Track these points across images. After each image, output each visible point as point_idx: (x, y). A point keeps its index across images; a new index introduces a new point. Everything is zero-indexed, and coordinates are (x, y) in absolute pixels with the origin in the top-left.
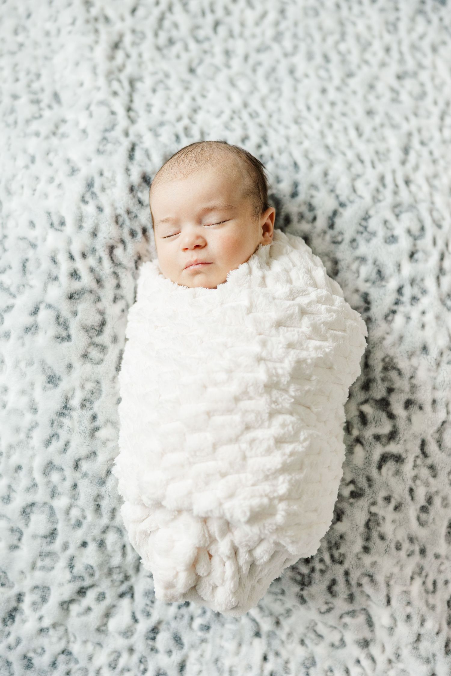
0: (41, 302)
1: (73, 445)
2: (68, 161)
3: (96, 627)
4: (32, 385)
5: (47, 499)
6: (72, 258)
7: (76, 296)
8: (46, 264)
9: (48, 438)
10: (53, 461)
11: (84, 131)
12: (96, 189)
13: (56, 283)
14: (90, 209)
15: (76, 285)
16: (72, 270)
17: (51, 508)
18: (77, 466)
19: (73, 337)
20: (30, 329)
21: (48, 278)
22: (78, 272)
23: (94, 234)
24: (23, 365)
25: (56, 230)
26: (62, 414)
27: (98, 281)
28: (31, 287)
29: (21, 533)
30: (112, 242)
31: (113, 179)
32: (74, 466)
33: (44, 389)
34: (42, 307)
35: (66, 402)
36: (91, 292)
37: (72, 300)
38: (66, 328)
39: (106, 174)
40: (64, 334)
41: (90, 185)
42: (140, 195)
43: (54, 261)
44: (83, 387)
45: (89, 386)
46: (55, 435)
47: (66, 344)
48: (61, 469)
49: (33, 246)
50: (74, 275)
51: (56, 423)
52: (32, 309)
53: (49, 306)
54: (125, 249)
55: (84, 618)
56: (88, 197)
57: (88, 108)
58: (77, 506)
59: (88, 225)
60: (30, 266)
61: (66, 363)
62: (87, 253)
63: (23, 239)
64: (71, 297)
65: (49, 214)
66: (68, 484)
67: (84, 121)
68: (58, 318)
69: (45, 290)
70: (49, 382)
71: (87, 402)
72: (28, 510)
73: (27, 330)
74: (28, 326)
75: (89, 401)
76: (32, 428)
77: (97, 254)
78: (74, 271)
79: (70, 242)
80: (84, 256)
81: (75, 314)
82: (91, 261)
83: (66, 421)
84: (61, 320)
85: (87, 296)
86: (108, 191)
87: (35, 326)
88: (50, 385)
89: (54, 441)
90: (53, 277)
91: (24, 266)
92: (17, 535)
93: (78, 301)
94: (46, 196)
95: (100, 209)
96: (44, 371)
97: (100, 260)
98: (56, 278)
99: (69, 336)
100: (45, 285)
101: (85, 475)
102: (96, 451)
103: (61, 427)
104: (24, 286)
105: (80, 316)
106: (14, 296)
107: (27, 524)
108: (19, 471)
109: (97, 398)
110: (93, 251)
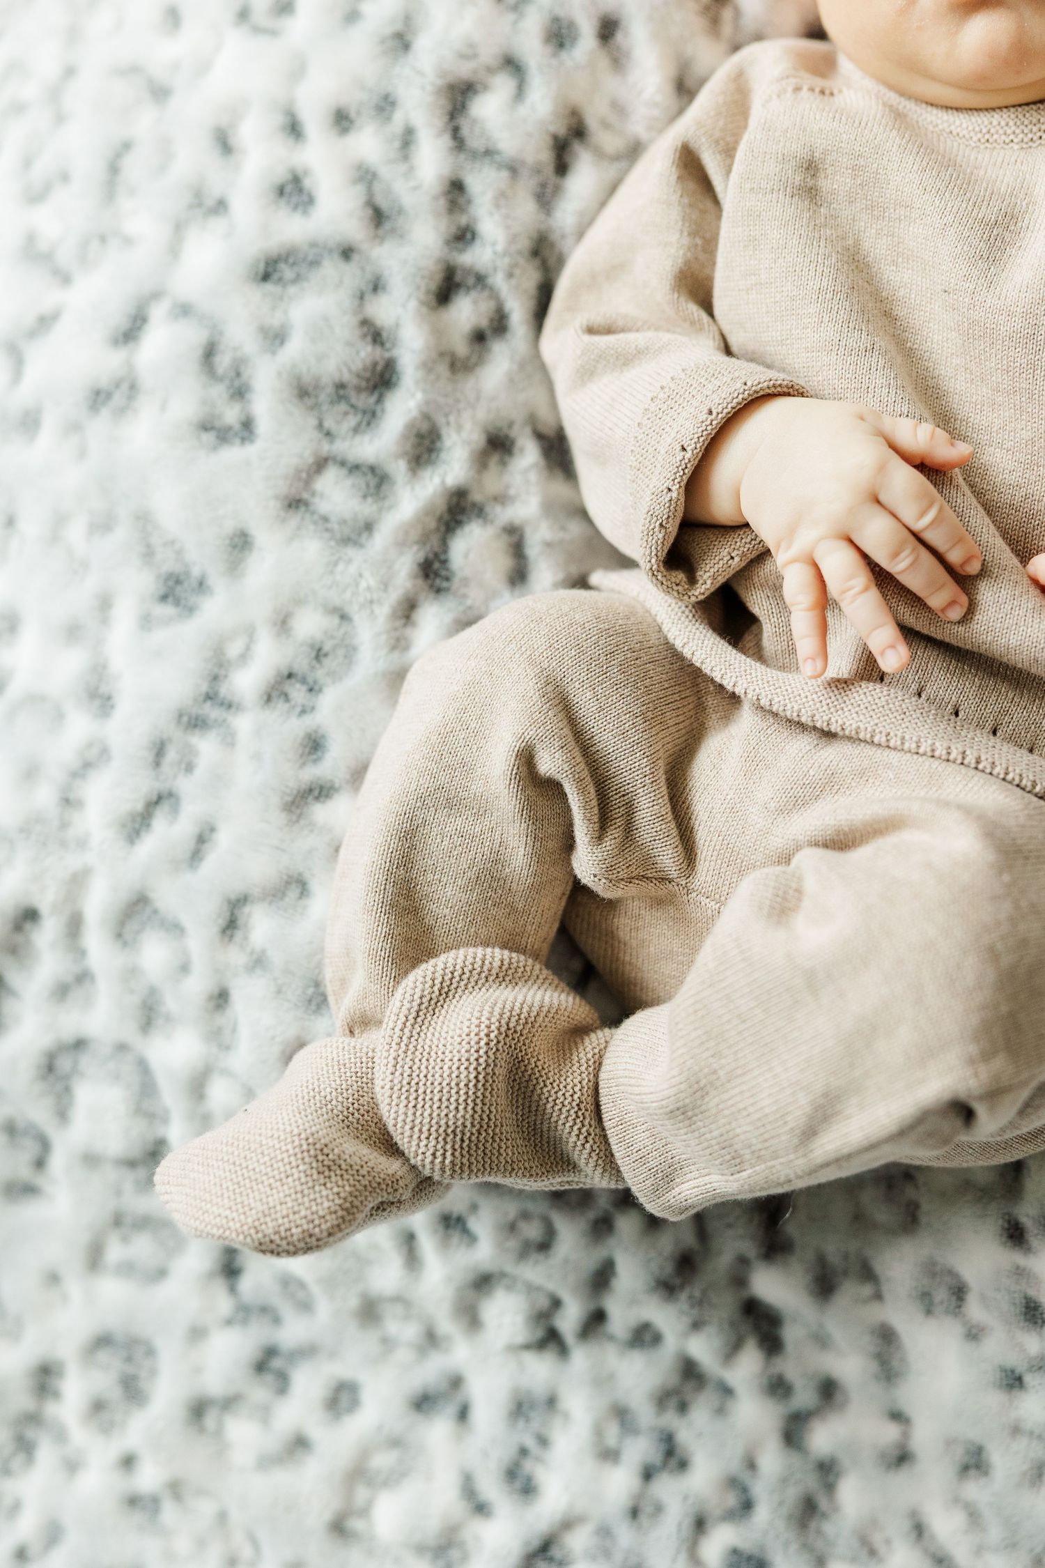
0: (156, 295)
1: (224, 839)
3: (327, 1516)
4: (105, 604)
5: (129, 1032)
6: (294, 129)
7: (287, 272)
8: (192, 157)
9: (140, 807)
10: (152, 895)
13: (218, 225)
15: (293, 229)
16: (281, 174)
17: (143, 1066)
18: (231, 926)
19: (263, 425)
20: (109, 395)
21: (191, 207)
22: (307, 183)
23: (401, 42)
24: (76, 532)
25: (257, 30)
26: (196, 723)
27: (378, 216)
28: (128, 241)
29: (45, 1145)
30: (464, 70)
32: (222, 922)
33: (146, 622)
34: (158, 313)
35: (215, 678)
36: (347, 253)
37: (269, 287)
38: (240, 393)
40: (231, 415)
43: (224, 143)
44: (283, 624)
45: (309, 624)
46: (161, 800)
47: (233, 454)
48: (175, 929)
49: (160, 93)
50: (293, 191)
51: (171, 755)
52: (118, 318)
53: (184, 310)
54: (520, 92)
55: (282, 1478)
58: (226, 1072)
59: (380, 9)
60: (134, 166)
61: (229, 526)
62: (359, 113)
63: (134, 70)
64: (268, 272)
66: (197, 986)
68: (209, 353)
69: (174, 250)
70: (164, 598)
71: (298, 686)
72: (64, 1064)
73: (98, 398)
74: (104, 383)
75: (304, 681)
76: (85, 767)
77: (399, 118)
78: (290, 177)
79: (298, 71)
80: (342, 120)
81: (275, 337)
82: (369, 144)
83: (206, 746)
84: (223, 362)
85: (331, 268)
87: (125, 386)
88: (168, 610)
89: (160, 823)
90: (210, 202)
91: (114, 169)
92: (29, 1149)
93: (292, 290)
96: (148, 554)
97: (407, 139)
98: (221, 206)
99: (247, 425)
100: (179, 228)
101: (258, 962)
102: (307, 875)
103: (189, 768)
104: (103, 239)
105: (294, 348)
106: (65, 279)
107: (63, 1114)
108: (28, 926)
109: (336, 676)
110: (385, 105)
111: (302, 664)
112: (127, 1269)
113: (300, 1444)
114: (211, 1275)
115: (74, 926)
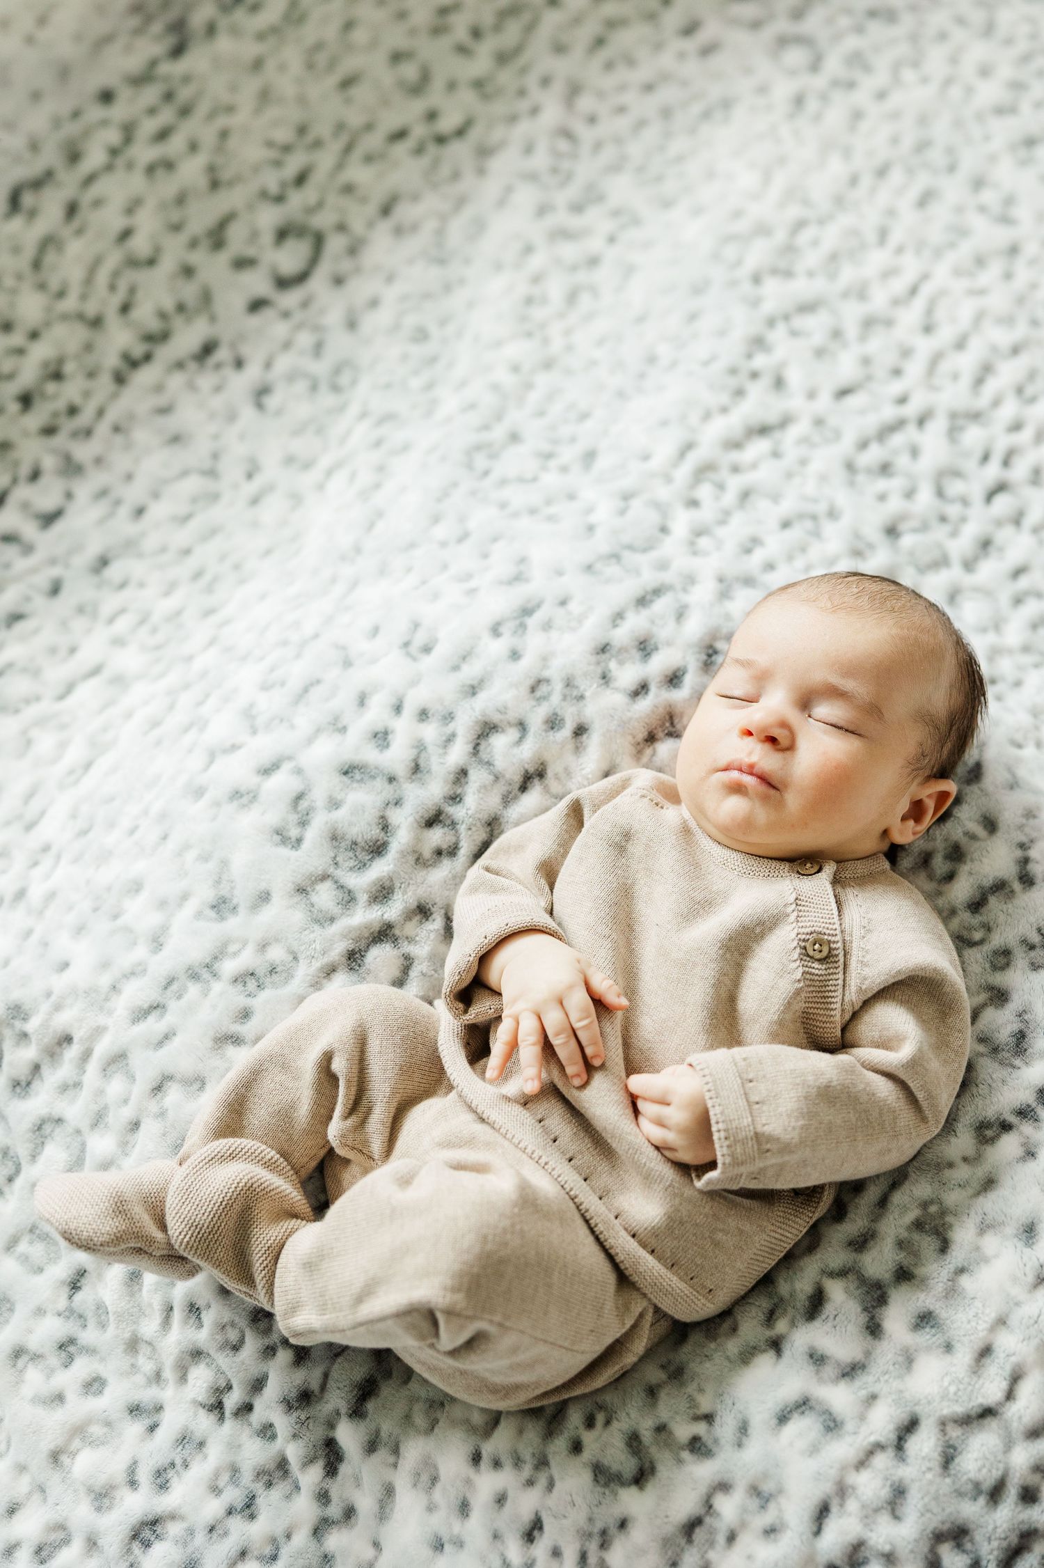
0: (290, 758)
1: (176, 1042)
2: (523, 560)
3: (52, 1446)
4: (185, 897)
5: (85, 1124)
6: (398, 709)
7: (358, 776)
8: (343, 700)
9: (146, 1006)
10: (129, 1055)
11: (591, 529)
12: (532, 622)
13: (337, 738)
14: (497, 648)
15: (371, 755)
16: (380, 727)
17: (83, 1147)
18: (158, 1089)
19: (306, 845)
20: (242, 796)
21: (329, 723)
22: (390, 737)
23: (472, 690)
24: (191, 856)
25: (409, 654)
26: (194, 976)
27: (416, 769)
28: (292, 727)
29: (17, 1169)
30: (496, 718)
31: (581, 619)
32: (155, 1085)
33: (199, 915)
34: (287, 767)
35: (216, 958)
36: (391, 780)
37: (345, 778)
38: (303, 823)
39: (574, 607)
40: (294, 832)
41: (527, 611)
42: (613, 665)
43: (362, 701)
44: (263, 947)
45: (276, 954)
46: (156, 1007)
47: (285, 851)
48: (132, 1078)
49: (347, 664)
50: (381, 737)
51: (175, 987)
52: (266, 759)
53: (299, 771)
54: (519, 741)
55: (40, 1411)
56: (506, 630)
57: (627, 497)
59: (470, 671)
60: (315, 693)
61: (263, 886)
62: (433, 715)
63: (342, 647)
64: (348, 771)
65: (416, 626)
66: (127, 1113)
67: (604, 513)
68: (299, 797)
69: (310, 741)
70: (214, 907)
71: (253, 981)
73: (236, 795)
74: (243, 789)
75: (258, 981)
76: (133, 973)
77: (452, 726)
78: (383, 730)
79: (414, 682)
80: (423, 715)
81: (334, 804)
82: (430, 732)
83: (193, 989)
84: (304, 804)
85: (380, 783)
86: (554, 634)
87: (252, 795)
88: (212, 914)
89: (151, 1019)
90: (340, 725)
91: (306, 690)
93: (355, 785)
94: (436, 596)
95: (515, 655)
96: (218, 882)
97: (450, 739)
98: (343, 730)
99: (299, 841)
100: (319, 731)
101: (162, 1114)
102: (207, 1080)
103: (179, 997)
104: (282, 720)
105: (341, 814)
106: (254, 731)
107: (34, 1157)
108: (65, 1045)
109: (274, 985)
110: (449, 717)
111: (261, 971)
112: (25, 1259)
113: (59, 1398)
114: (63, 1283)
115: (86, 1055)
